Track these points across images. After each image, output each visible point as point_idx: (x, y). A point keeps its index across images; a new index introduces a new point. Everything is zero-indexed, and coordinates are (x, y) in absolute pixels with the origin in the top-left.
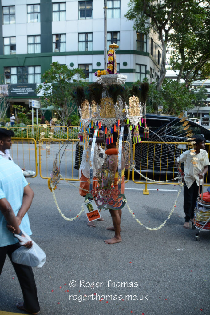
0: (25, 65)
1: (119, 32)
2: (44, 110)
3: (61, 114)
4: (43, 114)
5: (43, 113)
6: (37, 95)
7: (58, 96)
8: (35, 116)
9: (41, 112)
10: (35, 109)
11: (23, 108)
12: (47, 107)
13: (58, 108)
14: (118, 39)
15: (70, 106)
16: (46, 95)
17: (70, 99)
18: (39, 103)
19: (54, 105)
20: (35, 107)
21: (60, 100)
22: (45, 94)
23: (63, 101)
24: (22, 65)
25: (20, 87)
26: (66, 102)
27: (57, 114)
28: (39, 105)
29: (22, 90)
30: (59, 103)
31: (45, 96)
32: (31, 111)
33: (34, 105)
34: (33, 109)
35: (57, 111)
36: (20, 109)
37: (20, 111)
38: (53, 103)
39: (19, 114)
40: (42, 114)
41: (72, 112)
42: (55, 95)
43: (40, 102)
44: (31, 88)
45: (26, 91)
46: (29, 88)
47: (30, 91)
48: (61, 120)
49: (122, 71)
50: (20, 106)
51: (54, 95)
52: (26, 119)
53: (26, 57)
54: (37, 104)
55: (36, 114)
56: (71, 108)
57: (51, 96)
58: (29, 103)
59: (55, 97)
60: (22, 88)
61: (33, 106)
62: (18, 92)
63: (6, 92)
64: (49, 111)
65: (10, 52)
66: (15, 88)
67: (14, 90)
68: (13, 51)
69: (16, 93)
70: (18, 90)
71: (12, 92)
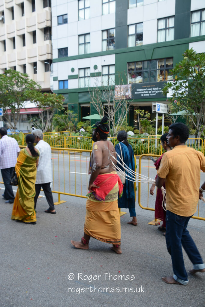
0: (153, 58)
2: (175, 116)
4: (175, 122)
5: (174, 119)
9: (171, 119)
20: (160, 112)
22: (174, 95)
24: (150, 58)
25: (146, 86)
28: (166, 109)
29: (148, 91)
33: (159, 110)
35: (191, 118)
37: (144, 117)
39: (142, 121)
44: (160, 88)
45: (153, 92)
46: (157, 88)
47: (159, 92)
53: (154, 48)
54: (164, 108)
60: (148, 88)
62: (144, 94)
63: (129, 94)
64: (181, 117)
65: (136, 42)
66: (139, 89)
67: (139, 91)
68: (138, 42)
69: (141, 94)
70: (143, 91)
71: (136, 93)
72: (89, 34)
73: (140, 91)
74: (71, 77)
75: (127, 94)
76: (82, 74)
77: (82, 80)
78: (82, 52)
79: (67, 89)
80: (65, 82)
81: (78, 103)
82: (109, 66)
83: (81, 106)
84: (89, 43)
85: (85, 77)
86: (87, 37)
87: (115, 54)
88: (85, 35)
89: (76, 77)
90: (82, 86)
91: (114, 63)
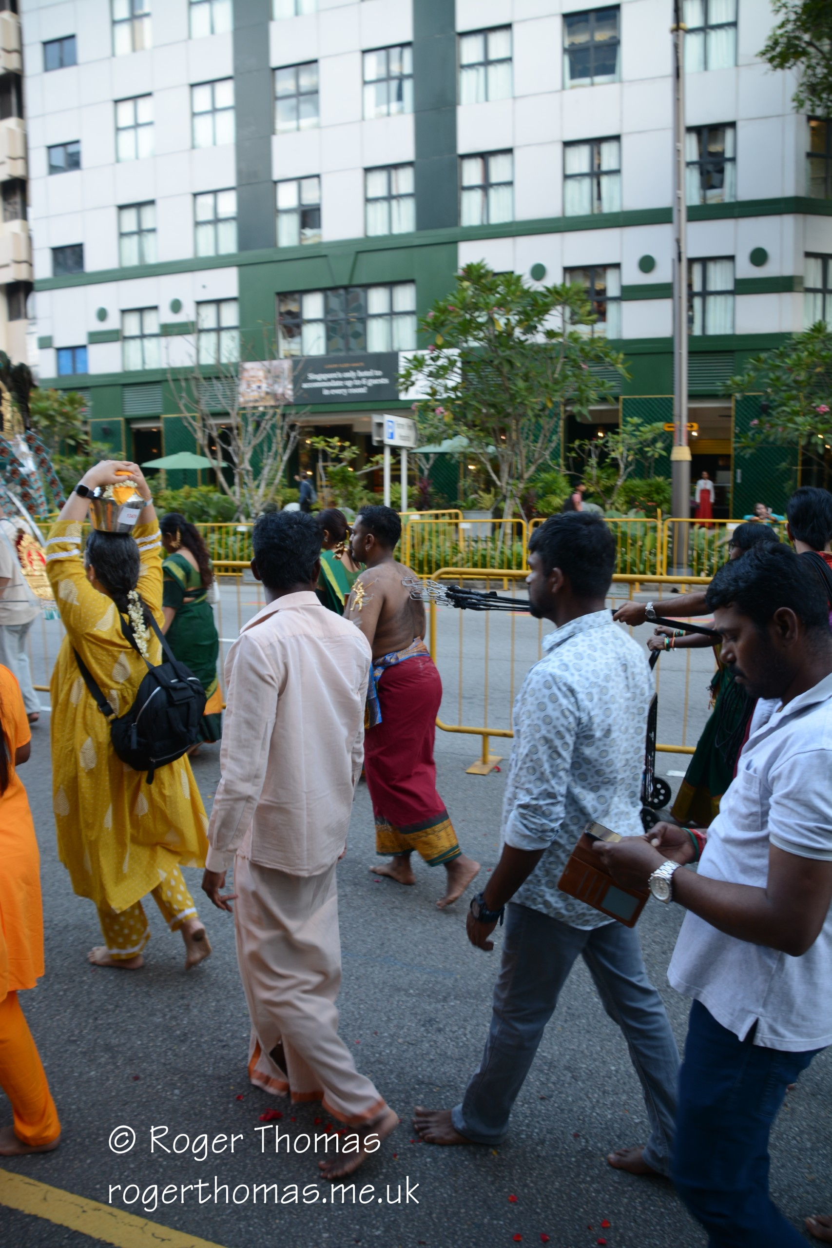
0: (356, 281)
1: (732, 125)
2: (426, 455)
3: (497, 472)
4: (426, 472)
5: (426, 466)
6: (403, 396)
7: (487, 397)
8: (396, 478)
9: (416, 462)
10: (395, 451)
11: (349, 447)
12: (440, 444)
13: (488, 444)
14: (728, 154)
15: (532, 437)
16: (438, 397)
17: (533, 409)
18: (410, 427)
19: (471, 433)
20: (396, 442)
21: (491, 416)
22: (434, 393)
23: (506, 419)
24: (345, 282)
25: (335, 366)
26: (518, 421)
27: (478, 471)
28: (412, 434)
29: (344, 379)
30: (488, 425)
31: (437, 400)
32: (378, 458)
33: (392, 436)
34: (387, 452)
35: (483, 459)
36: (336, 451)
37: (338, 460)
38: (466, 424)
39: (333, 472)
40: (421, 471)
41: (540, 461)
42: (475, 395)
43: (415, 424)
44: (378, 369)
45: (357, 382)
46: (368, 370)
47: (376, 382)
48: (496, 495)
49: (744, 287)
50: (337, 439)
51: (470, 393)
52: (359, 489)
53: (358, 253)
54: (405, 432)
55: (399, 470)
56: (539, 445)
57: (458, 398)
58: (374, 430)
59: (474, 403)
60: (343, 370)
61: (388, 441)
62: (329, 388)
63: (286, 389)
64: (448, 457)
65: (301, 234)
66: (316, 373)
67: (315, 381)
68: (308, 232)
69: (320, 390)
70: (329, 380)
71: (305, 386)
72: (152, 202)
73: (319, 380)
74: (97, 338)
75: (279, 390)
76: (132, 326)
77: (133, 347)
78: (131, 260)
79: (86, 375)
80: (79, 352)
81: (121, 419)
82: (218, 302)
83: (131, 429)
84: (153, 230)
85: (142, 336)
86: (147, 212)
87: (239, 266)
88: (139, 205)
89: (115, 336)
90: (135, 365)
91: (234, 293)
